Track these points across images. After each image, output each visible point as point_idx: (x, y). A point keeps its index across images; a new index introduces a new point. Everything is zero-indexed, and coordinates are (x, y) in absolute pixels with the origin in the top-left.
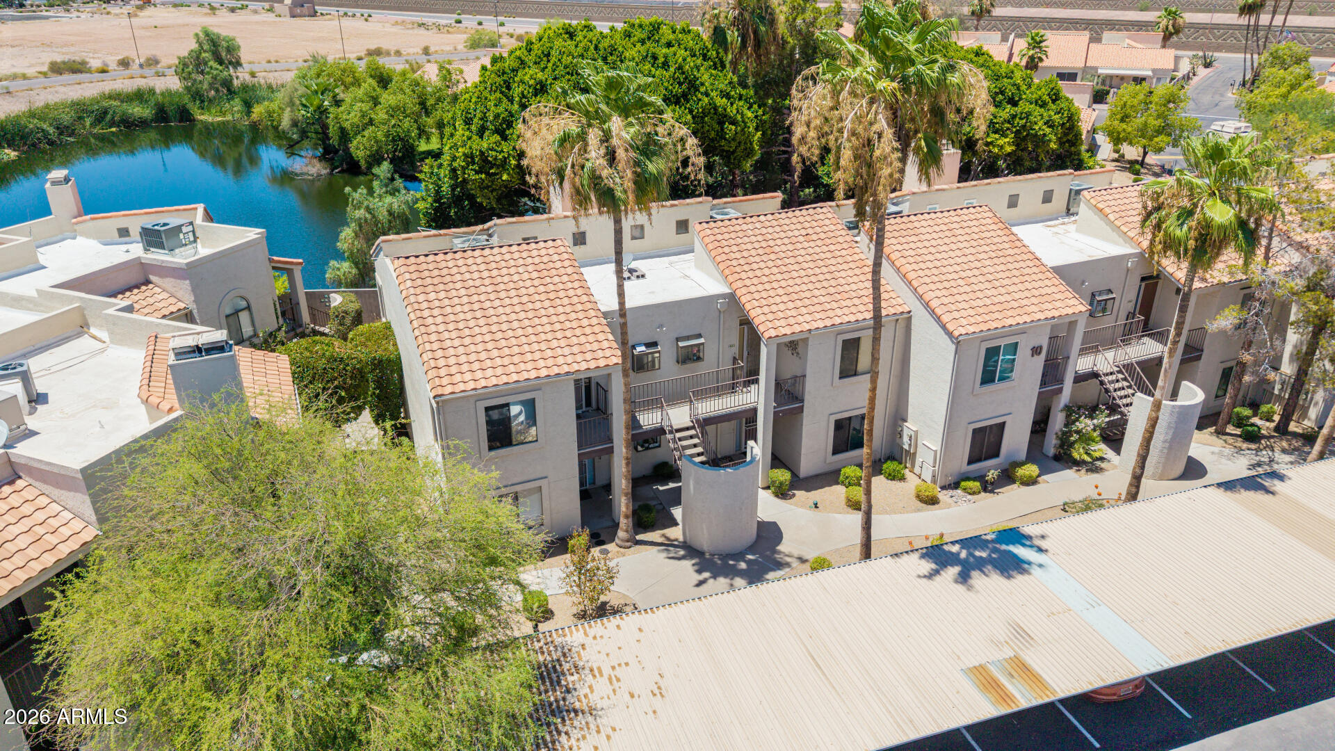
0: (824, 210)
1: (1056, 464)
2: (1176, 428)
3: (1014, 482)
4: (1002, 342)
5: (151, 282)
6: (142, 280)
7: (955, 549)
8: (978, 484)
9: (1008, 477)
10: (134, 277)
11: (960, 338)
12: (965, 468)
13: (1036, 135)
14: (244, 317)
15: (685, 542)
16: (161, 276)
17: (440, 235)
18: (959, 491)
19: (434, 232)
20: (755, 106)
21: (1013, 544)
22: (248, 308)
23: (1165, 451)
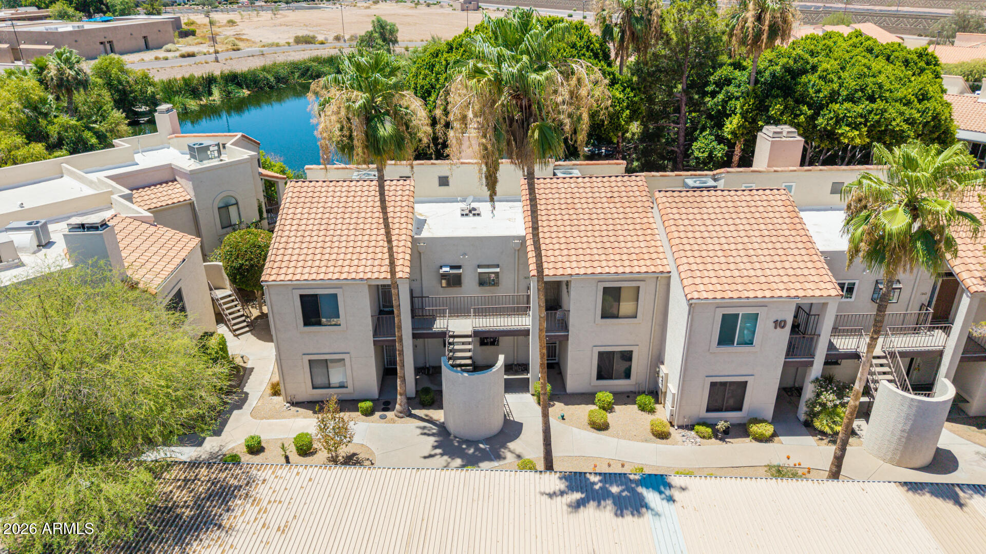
0: (638, 179)
1: (804, 428)
2: (915, 421)
3: (748, 436)
4: (741, 312)
5: (176, 180)
6: (171, 179)
7: (593, 479)
8: (709, 430)
9: (741, 430)
10: (166, 176)
11: (693, 301)
12: (703, 413)
13: (893, 131)
14: (233, 210)
15: (443, 423)
16: (181, 178)
17: (347, 168)
18: (693, 433)
19: (343, 166)
20: (628, 90)
21: (647, 488)
22: (237, 204)
23: (904, 440)
